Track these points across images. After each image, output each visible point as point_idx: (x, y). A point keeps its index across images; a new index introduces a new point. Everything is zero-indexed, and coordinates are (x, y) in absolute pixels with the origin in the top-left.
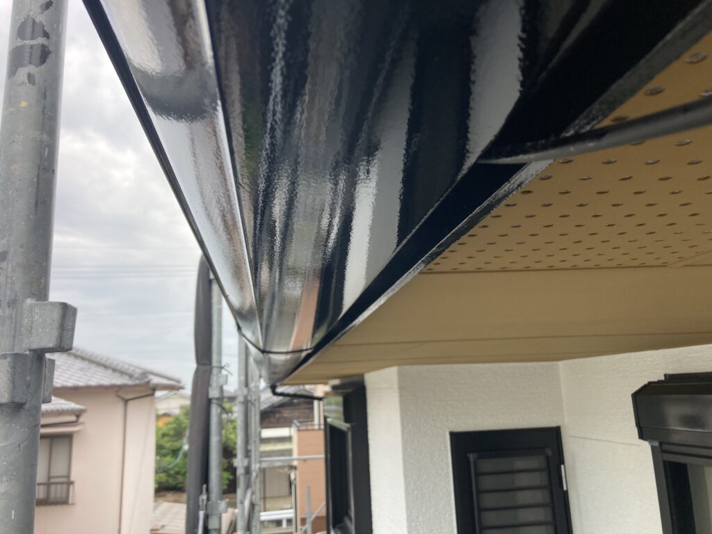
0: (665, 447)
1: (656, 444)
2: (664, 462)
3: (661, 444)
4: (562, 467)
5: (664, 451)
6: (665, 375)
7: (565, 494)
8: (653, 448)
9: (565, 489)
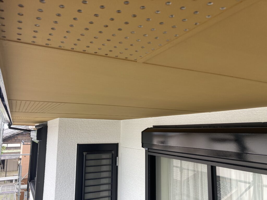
0: (150, 150)
1: (147, 149)
2: (149, 155)
3: (148, 149)
4: (117, 157)
5: (149, 152)
6: (153, 126)
7: (117, 167)
8: (146, 150)
9: (117, 165)
